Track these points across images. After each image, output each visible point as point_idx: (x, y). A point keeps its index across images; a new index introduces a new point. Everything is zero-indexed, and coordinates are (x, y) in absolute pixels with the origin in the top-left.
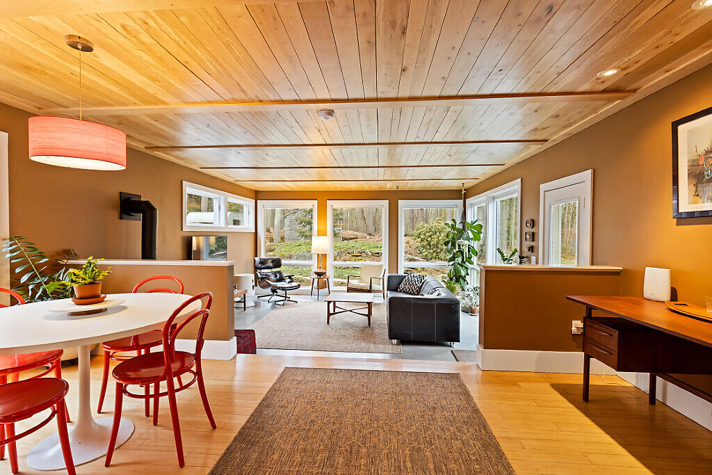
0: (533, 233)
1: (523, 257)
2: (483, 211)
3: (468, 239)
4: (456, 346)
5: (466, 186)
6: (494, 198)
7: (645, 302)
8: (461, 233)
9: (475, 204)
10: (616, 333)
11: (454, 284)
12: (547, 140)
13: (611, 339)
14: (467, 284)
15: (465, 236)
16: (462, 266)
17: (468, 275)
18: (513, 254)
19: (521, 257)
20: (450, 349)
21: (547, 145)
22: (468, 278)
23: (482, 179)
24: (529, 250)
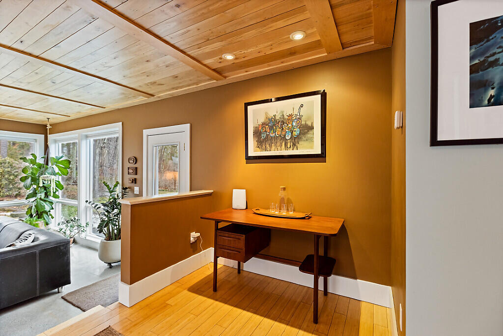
0: (136, 168)
1: (126, 188)
2: (70, 148)
3: (54, 174)
4: (66, 290)
5: (52, 121)
6: (87, 137)
7: (234, 210)
8: (43, 168)
9: (60, 141)
10: (243, 237)
11: (36, 220)
12: (154, 96)
13: (240, 241)
14: (53, 218)
15: (50, 171)
16: (45, 201)
17: (53, 209)
18: (116, 186)
19: (124, 189)
20: (60, 295)
21: (152, 99)
22: (52, 212)
23: (73, 117)
24: (133, 182)
